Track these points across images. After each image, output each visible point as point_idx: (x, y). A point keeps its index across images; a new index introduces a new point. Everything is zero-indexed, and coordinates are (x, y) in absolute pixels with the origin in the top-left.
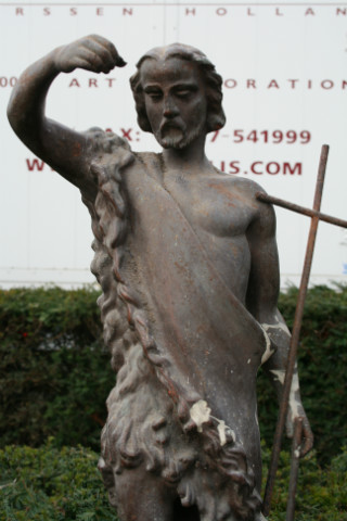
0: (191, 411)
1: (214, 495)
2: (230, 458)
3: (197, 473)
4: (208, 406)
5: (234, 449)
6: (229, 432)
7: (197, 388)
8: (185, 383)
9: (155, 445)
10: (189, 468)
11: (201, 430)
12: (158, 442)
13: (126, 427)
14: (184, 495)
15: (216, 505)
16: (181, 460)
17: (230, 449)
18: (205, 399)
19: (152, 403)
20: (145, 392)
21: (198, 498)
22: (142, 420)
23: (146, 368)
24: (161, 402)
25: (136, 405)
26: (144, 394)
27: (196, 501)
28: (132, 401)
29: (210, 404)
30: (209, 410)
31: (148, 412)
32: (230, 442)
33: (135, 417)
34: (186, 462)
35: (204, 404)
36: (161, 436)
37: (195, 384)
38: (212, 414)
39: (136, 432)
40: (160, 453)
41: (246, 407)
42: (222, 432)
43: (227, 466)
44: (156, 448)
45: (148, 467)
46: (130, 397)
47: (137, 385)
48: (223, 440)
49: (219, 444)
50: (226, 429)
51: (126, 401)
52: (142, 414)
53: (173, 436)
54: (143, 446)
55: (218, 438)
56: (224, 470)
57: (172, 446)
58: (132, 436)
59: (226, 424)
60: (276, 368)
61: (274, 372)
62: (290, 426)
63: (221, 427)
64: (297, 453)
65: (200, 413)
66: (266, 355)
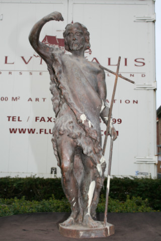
0: (81, 117)
1: (87, 145)
2: (92, 131)
3: (82, 138)
7: (82, 111)
8: (79, 110)
10: (80, 136)
11: (83, 123)
12: (70, 127)
14: (78, 143)
16: (77, 133)
17: (92, 129)
19: (68, 117)
21: (82, 145)
22: (65, 121)
23: (67, 107)
24: (71, 117)
25: (64, 118)
29: (86, 115)
30: (86, 117)
31: (67, 120)
32: (92, 126)
33: (63, 121)
34: (79, 133)
35: (84, 115)
36: (71, 125)
37: (82, 110)
39: (63, 125)
40: (71, 130)
43: (92, 134)
44: (69, 129)
45: (67, 134)
46: (62, 116)
47: (64, 113)
48: (90, 126)
50: (91, 123)
51: (61, 118)
53: (75, 126)
54: (66, 128)
55: (88, 124)
57: (75, 129)
60: (106, 116)
61: (105, 118)
62: (110, 131)
63: (89, 122)
64: (112, 138)
65: (83, 118)
66: (103, 107)
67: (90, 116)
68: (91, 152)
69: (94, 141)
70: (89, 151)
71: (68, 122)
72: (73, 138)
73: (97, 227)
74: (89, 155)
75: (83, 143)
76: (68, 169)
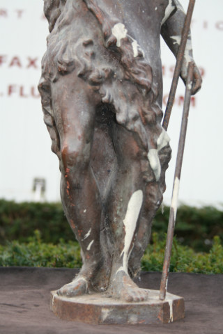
0: (113, 30)
1: (127, 102)
2: (140, 68)
3: (114, 84)
4: (126, 28)
5: (143, 62)
6: (140, 49)
7: (117, 16)
8: (109, 11)
9: (84, 56)
10: (110, 77)
11: (119, 44)
12: (87, 54)
13: (62, 45)
14: (105, 95)
15: (128, 109)
16: (103, 69)
17: (140, 62)
18: (123, 23)
19: (82, 31)
20: (78, 24)
21: (115, 101)
22: (75, 41)
23: (79, 6)
24: (89, 31)
25: (70, 33)
26: (77, 24)
27: (113, 101)
28: (68, 30)
29: (127, 26)
30: (126, 31)
31: (79, 36)
32: (140, 56)
33: (69, 39)
34: (106, 71)
35: (123, 26)
36: (89, 50)
37: (116, 12)
38: (128, 33)
39: (70, 48)
40: (88, 62)
41: (153, 41)
42: (135, 48)
43: (138, 73)
44: (84, 59)
45: (79, 72)
46: (67, 27)
47: (71, 20)
48: (136, 54)
49: (132, 56)
50: (138, 47)
51: (63, 31)
52: (75, 37)
53: (98, 53)
54: (75, 58)
55: (132, 51)
56: (135, 76)
57: (97, 60)
58: (67, 51)
59: (138, 43)
60: (175, 34)
61: (173, 37)
62: (185, 69)
63: (135, 45)
64: (190, 86)
65: (119, 32)
66: (169, 9)
67: (136, 30)
68: (135, 119)
69: (144, 91)
70: (131, 116)
71: (81, 41)
72: (94, 83)
73: (143, 300)
74: (130, 127)
75: (117, 97)
76: (78, 159)
